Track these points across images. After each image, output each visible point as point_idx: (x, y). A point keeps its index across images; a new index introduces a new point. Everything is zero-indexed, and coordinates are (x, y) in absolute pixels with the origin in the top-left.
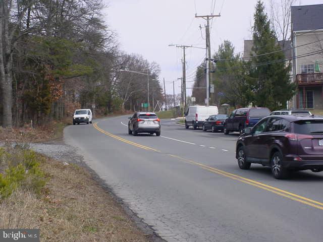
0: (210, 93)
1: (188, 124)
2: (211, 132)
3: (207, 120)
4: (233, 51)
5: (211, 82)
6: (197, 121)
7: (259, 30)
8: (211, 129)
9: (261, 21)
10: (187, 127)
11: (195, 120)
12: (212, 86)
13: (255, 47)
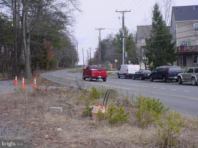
0: (125, 57)
1: (120, 75)
2: (140, 80)
3: (136, 73)
4: (128, 32)
5: (125, 51)
6: (127, 73)
7: (156, 20)
8: (140, 78)
9: (157, 15)
10: (119, 77)
11: (126, 73)
12: (126, 53)
13: (153, 30)
